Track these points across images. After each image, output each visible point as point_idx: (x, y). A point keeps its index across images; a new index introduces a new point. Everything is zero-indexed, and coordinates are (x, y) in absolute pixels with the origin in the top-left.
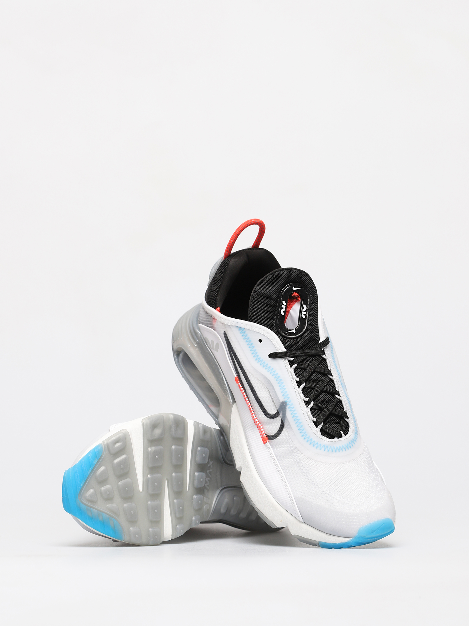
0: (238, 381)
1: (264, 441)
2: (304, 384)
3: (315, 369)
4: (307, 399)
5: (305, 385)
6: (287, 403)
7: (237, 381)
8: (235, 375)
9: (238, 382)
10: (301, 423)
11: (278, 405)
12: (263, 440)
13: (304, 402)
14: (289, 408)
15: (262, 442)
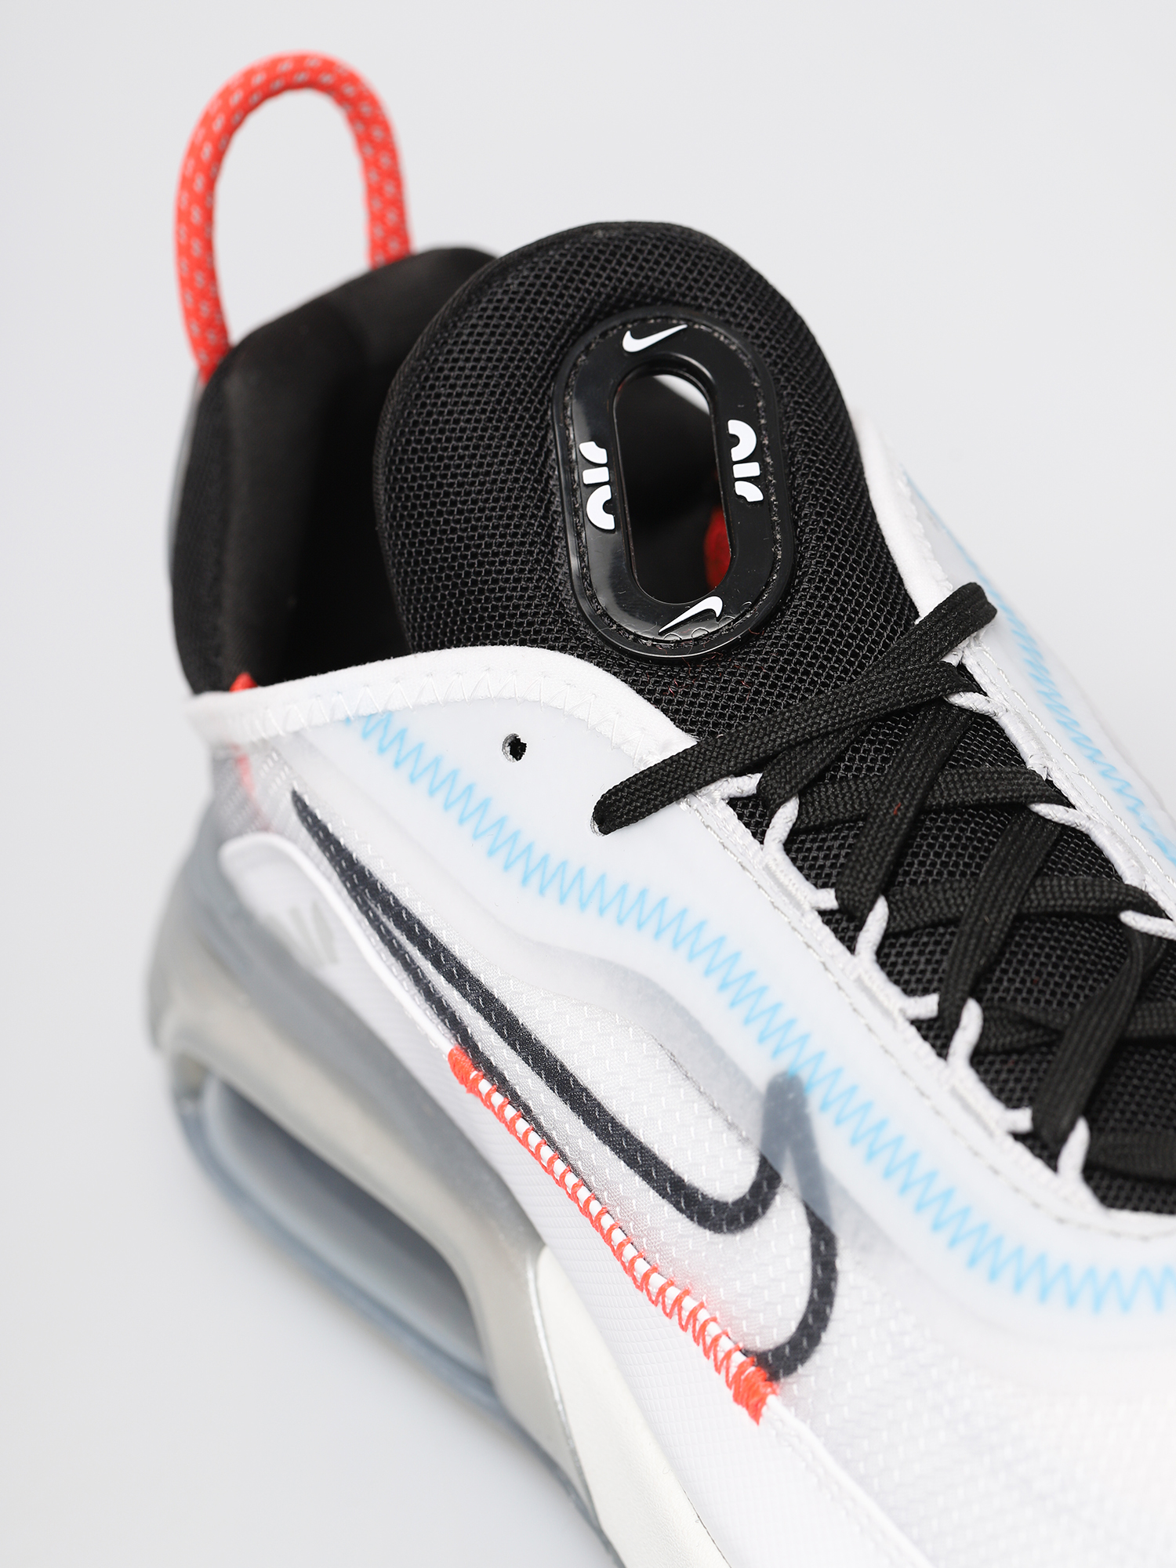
0: (474, 1074)
1: (750, 1400)
2: (881, 910)
3: (925, 797)
4: (928, 1006)
5: (891, 918)
6: (804, 1075)
7: (463, 1079)
8: (444, 1042)
9: (476, 1081)
10: (931, 1176)
11: (752, 1122)
12: (738, 1398)
13: (913, 1030)
14: (824, 1106)
15: (742, 1412)
